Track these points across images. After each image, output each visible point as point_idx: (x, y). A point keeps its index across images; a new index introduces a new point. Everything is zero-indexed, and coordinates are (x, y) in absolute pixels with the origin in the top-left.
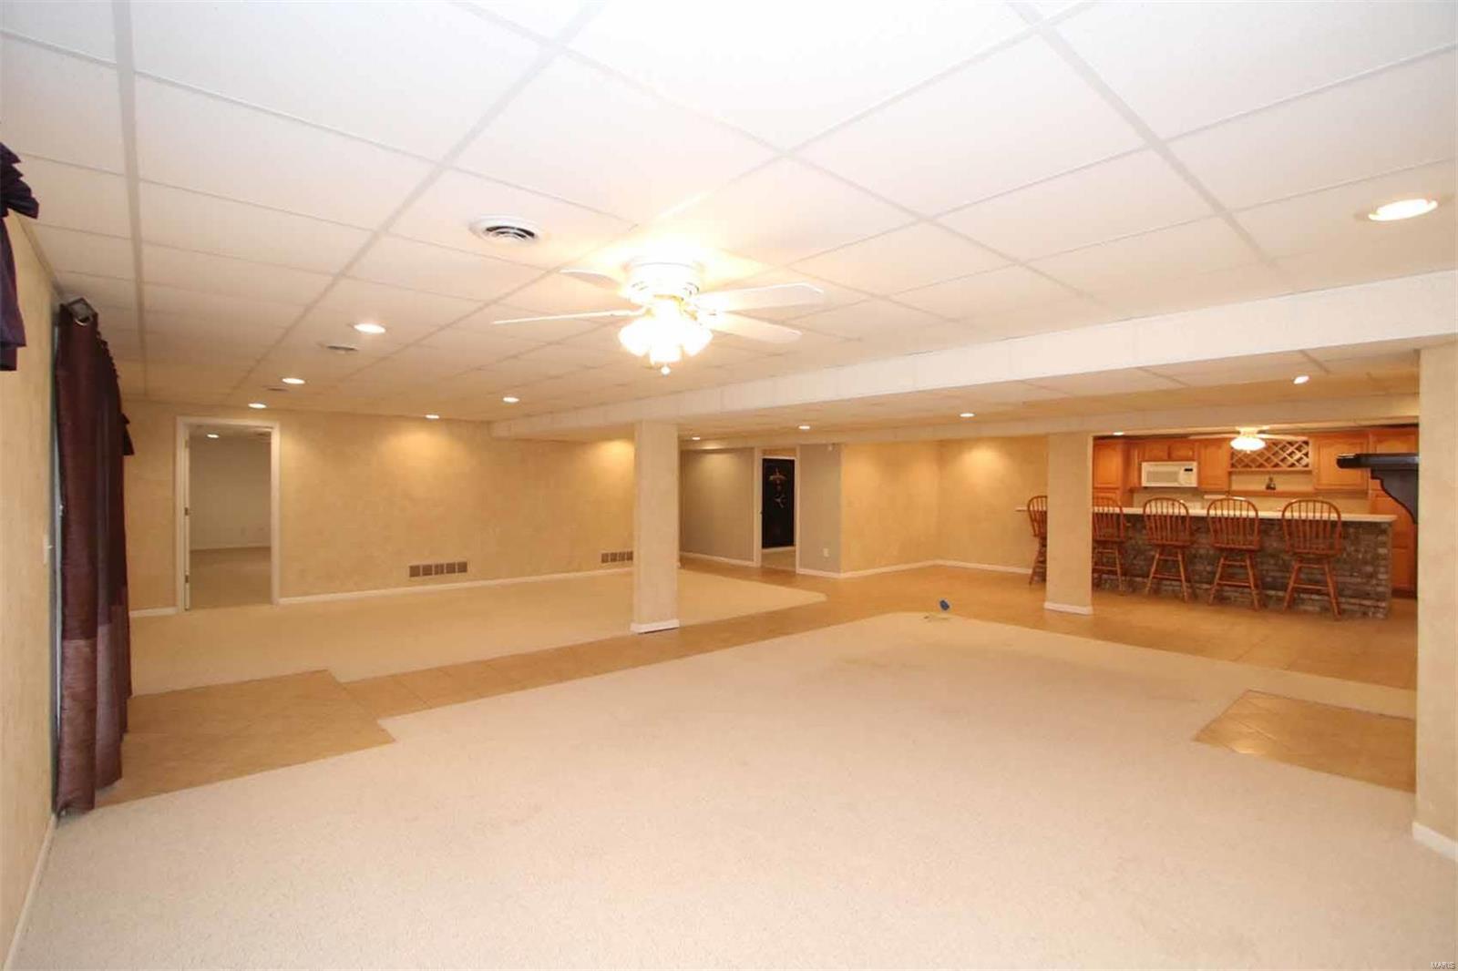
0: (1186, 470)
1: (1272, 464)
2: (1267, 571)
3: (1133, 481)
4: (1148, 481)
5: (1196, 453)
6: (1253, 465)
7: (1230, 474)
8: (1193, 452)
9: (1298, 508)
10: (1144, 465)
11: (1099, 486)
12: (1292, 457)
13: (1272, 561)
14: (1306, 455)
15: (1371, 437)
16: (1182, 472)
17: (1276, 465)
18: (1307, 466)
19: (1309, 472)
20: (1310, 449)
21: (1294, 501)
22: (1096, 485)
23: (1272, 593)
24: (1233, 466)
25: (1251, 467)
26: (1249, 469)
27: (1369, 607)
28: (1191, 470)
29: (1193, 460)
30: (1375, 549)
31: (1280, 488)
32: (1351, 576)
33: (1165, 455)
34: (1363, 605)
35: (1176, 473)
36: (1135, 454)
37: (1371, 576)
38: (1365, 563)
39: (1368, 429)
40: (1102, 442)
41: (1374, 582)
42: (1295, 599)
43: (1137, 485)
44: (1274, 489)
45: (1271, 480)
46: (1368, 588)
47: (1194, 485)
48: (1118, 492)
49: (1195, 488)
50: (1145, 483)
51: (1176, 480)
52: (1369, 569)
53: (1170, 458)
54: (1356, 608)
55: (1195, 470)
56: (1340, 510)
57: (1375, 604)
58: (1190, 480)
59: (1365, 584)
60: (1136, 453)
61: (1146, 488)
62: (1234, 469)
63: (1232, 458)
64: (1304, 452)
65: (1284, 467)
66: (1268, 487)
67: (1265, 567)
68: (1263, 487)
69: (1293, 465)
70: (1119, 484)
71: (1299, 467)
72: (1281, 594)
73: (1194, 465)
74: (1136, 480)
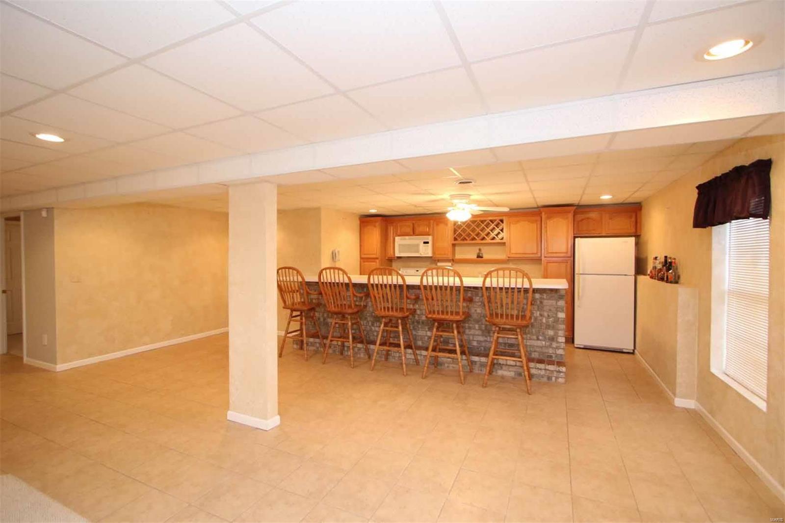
0: (425, 243)
1: (480, 238)
2: (473, 335)
3: (390, 253)
4: (400, 252)
5: (431, 230)
6: (468, 239)
7: (454, 245)
8: (429, 229)
9: (496, 275)
10: (397, 238)
11: (366, 256)
12: (493, 233)
13: (477, 326)
14: (502, 230)
15: (543, 213)
16: (422, 244)
17: (483, 239)
18: (502, 239)
19: (504, 244)
20: (504, 225)
21: (493, 269)
22: (363, 256)
23: (476, 359)
24: (455, 239)
25: (467, 240)
26: (465, 242)
27: (552, 371)
28: (428, 243)
29: (429, 235)
30: (556, 314)
31: (486, 256)
32: (538, 339)
33: (409, 230)
34: (548, 370)
35: (418, 245)
36: (391, 230)
37: (552, 339)
38: (548, 327)
39: (542, 209)
40: (366, 220)
41: (554, 345)
42: (494, 364)
43: (393, 256)
44: (482, 257)
45: (480, 250)
46: (551, 351)
47: (430, 255)
48: (378, 261)
49: (431, 257)
50: (397, 254)
51: (418, 251)
52: (551, 333)
53: (414, 233)
54: (543, 372)
55: (430, 243)
56: (530, 275)
57: (558, 369)
58: (426, 251)
59: (546, 347)
60: (392, 228)
61: (399, 258)
62: (456, 242)
63: (455, 233)
64: (500, 228)
65: (488, 240)
66: (479, 256)
67: (472, 332)
68: (474, 256)
69: (493, 238)
70: (378, 255)
71: (497, 240)
72: (483, 359)
73: (430, 239)
74: (392, 252)
